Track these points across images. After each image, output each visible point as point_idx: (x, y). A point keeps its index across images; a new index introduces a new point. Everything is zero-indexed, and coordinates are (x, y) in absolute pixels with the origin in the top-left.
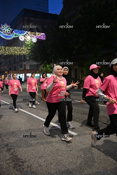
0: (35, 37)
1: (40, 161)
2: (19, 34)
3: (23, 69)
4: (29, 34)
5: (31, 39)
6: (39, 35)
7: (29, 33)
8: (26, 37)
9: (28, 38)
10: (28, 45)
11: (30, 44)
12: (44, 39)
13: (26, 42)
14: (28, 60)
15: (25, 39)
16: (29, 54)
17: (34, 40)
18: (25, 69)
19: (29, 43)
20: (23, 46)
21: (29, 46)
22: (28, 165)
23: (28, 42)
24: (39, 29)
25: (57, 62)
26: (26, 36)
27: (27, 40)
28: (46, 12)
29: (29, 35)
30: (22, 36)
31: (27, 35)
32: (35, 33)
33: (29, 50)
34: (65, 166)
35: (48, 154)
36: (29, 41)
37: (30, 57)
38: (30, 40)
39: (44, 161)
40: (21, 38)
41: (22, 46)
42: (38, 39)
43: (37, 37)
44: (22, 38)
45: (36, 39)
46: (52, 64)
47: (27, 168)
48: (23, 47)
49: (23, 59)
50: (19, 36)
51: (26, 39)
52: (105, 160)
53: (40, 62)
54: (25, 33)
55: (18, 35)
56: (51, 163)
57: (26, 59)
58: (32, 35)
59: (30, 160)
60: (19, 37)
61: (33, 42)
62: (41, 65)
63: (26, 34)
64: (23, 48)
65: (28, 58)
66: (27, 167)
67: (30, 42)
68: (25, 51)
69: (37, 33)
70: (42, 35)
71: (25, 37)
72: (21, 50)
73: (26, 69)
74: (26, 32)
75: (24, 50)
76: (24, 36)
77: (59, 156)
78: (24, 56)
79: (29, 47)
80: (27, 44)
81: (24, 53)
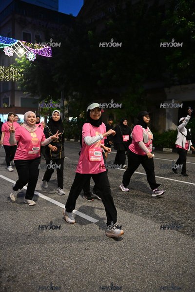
0: (33, 51)
1: (32, 268)
2: (4, 44)
3: (9, 106)
4: (22, 44)
5: (26, 55)
6: (40, 49)
7: (23, 42)
8: (17, 51)
9: (21, 51)
10: (20, 64)
11: (24, 63)
12: (49, 56)
13: (17, 59)
14: (18, 91)
15: (14, 53)
16: (21, 80)
17: (32, 57)
18: (14, 105)
19: (22, 61)
20: (11, 65)
21: (22, 66)
22: (9, 276)
23: (21, 59)
24: (40, 37)
25: (69, 97)
26: (17, 48)
27: (19, 56)
28: (53, 9)
29: (22, 47)
30: (10, 47)
31: (19, 46)
32: (34, 45)
33: (21, 73)
34: (76, 276)
35: (46, 256)
36: (22, 57)
37: (22, 86)
38: (23, 55)
39: (39, 269)
40: (7, 50)
41: (9, 65)
42: (37, 55)
43: (37, 51)
44: (9, 51)
45: (35, 55)
46: (60, 100)
47: (8, 281)
48: (10, 67)
49: (10, 88)
50: (5, 47)
51: (17, 54)
52: (141, 265)
53: (39, 96)
54: (16, 43)
55: (2, 45)
56: (52, 272)
57: (15, 89)
58: (28, 47)
59: (14, 266)
60: (4, 49)
61: (28, 59)
62: (41, 100)
63: (16, 45)
64: (11, 69)
65: (18, 87)
66: (7, 279)
67: (23, 59)
68: (14, 75)
69: (36, 45)
70: (45, 49)
71: (14, 51)
72: (7, 72)
73: (16, 106)
74: (18, 41)
75: (12, 73)
76: (14, 48)
77: (65, 260)
78: (13, 83)
79: (22, 68)
80: (18, 62)
81: (11, 77)
